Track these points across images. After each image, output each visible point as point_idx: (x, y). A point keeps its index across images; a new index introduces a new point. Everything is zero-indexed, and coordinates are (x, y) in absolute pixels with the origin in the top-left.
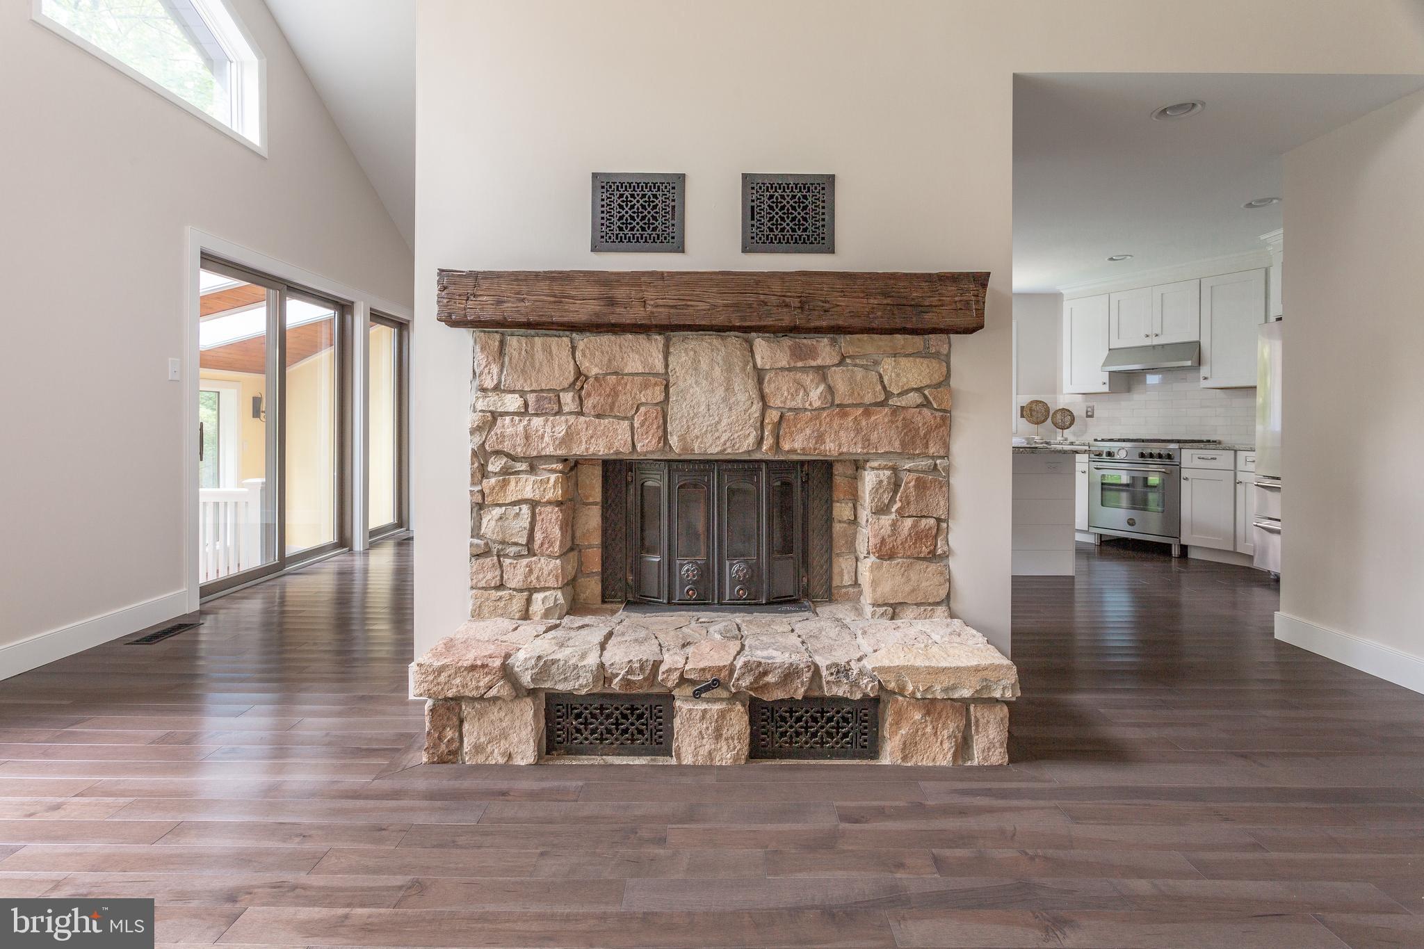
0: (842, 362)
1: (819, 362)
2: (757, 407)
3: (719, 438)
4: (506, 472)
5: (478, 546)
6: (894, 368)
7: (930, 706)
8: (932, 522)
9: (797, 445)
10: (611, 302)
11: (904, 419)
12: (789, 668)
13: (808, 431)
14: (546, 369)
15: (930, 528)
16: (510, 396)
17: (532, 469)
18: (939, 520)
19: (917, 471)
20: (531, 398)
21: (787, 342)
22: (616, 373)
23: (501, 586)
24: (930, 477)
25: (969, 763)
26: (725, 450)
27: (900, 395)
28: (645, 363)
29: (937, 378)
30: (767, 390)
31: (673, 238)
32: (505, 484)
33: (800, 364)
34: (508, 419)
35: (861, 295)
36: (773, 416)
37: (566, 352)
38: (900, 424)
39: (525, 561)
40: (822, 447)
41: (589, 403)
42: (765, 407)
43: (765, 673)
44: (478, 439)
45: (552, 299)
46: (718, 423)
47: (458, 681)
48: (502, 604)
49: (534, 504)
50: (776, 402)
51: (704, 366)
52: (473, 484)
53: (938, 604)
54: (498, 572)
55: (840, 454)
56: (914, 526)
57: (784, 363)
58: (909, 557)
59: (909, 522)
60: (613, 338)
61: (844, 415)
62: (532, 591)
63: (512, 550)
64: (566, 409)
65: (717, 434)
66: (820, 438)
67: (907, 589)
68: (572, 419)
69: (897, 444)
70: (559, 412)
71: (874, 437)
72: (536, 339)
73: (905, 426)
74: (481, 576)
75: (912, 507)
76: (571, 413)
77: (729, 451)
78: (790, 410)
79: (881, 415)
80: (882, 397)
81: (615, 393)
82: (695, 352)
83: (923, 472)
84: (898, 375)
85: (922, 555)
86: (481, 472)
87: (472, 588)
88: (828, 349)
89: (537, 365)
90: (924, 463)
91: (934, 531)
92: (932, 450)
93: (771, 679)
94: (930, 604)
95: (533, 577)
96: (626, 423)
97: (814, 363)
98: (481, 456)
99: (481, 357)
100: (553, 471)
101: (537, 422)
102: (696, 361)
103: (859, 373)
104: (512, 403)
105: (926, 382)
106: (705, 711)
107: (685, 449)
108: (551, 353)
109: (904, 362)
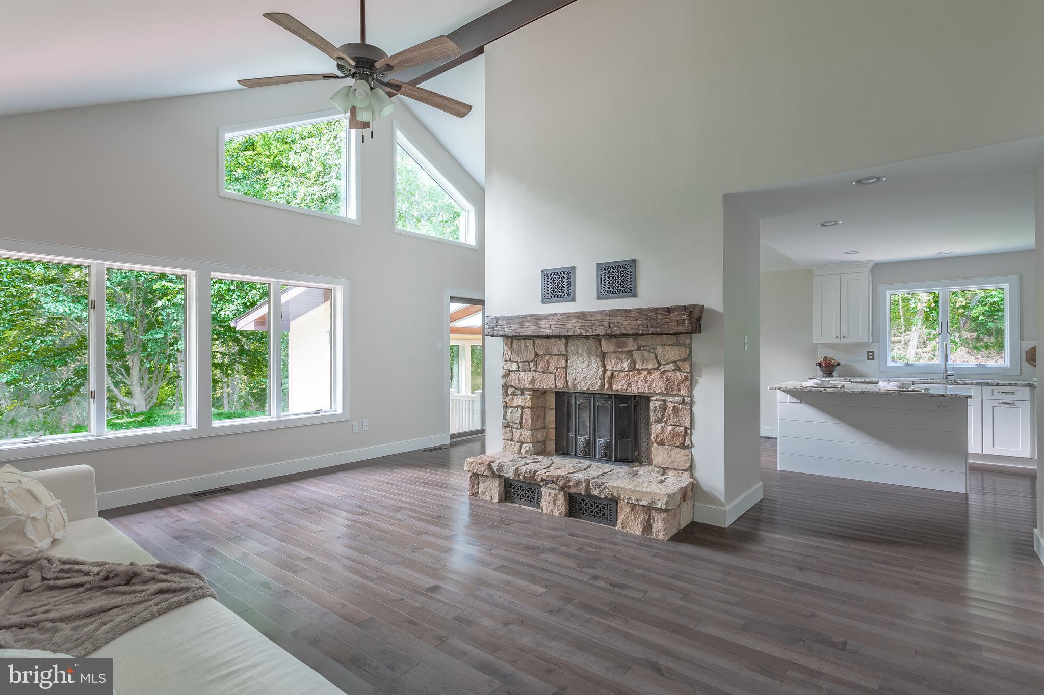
0: (639, 349)
1: (628, 349)
2: (601, 369)
3: (587, 383)
4: (513, 394)
5: (505, 423)
6: (662, 351)
8: (682, 428)
9: (619, 388)
10: (539, 326)
11: (667, 377)
12: (578, 481)
13: (624, 381)
14: (525, 353)
15: (681, 432)
16: (514, 363)
17: (522, 393)
18: (686, 428)
19: (674, 402)
20: (521, 364)
21: (614, 340)
22: (549, 355)
23: (512, 440)
24: (681, 406)
26: (589, 388)
27: (666, 364)
28: (559, 350)
29: (684, 356)
30: (606, 362)
31: (571, 295)
32: (513, 398)
33: (620, 350)
34: (513, 372)
36: (608, 374)
37: (532, 346)
38: (665, 379)
39: (519, 431)
40: (630, 389)
41: (539, 367)
42: (605, 370)
44: (504, 380)
45: (520, 326)
46: (586, 377)
48: (512, 447)
49: (523, 408)
50: (609, 367)
51: (580, 351)
52: (504, 398)
53: (686, 470)
54: (511, 434)
55: (638, 393)
56: (673, 430)
57: (612, 350)
58: (670, 445)
59: (670, 428)
60: (547, 340)
61: (640, 374)
62: (522, 443)
63: (515, 426)
64: (532, 369)
65: (586, 381)
66: (629, 385)
67: (669, 461)
68: (534, 373)
69: (663, 389)
70: (530, 371)
71: (653, 385)
72: (522, 340)
73: (667, 380)
74: (506, 435)
75: (672, 420)
76: (534, 371)
77: (591, 389)
78: (616, 371)
79: (656, 374)
80: (656, 366)
81: (548, 363)
82: (577, 345)
83: (677, 403)
84: (664, 355)
85: (677, 445)
86: (506, 394)
87: (503, 440)
88: (632, 342)
89: (522, 351)
90: (677, 399)
91: (683, 433)
92: (682, 393)
94: (682, 470)
95: (522, 437)
96: (552, 376)
97: (626, 350)
98: (506, 387)
99: (505, 347)
100: (529, 394)
101: (523, 374)
102: (577, 349)
103: (646, 354)
104: (514, 366)
105: (678, 358)
107: (574, 387)
108: (527, 346)
109: (667, 348)
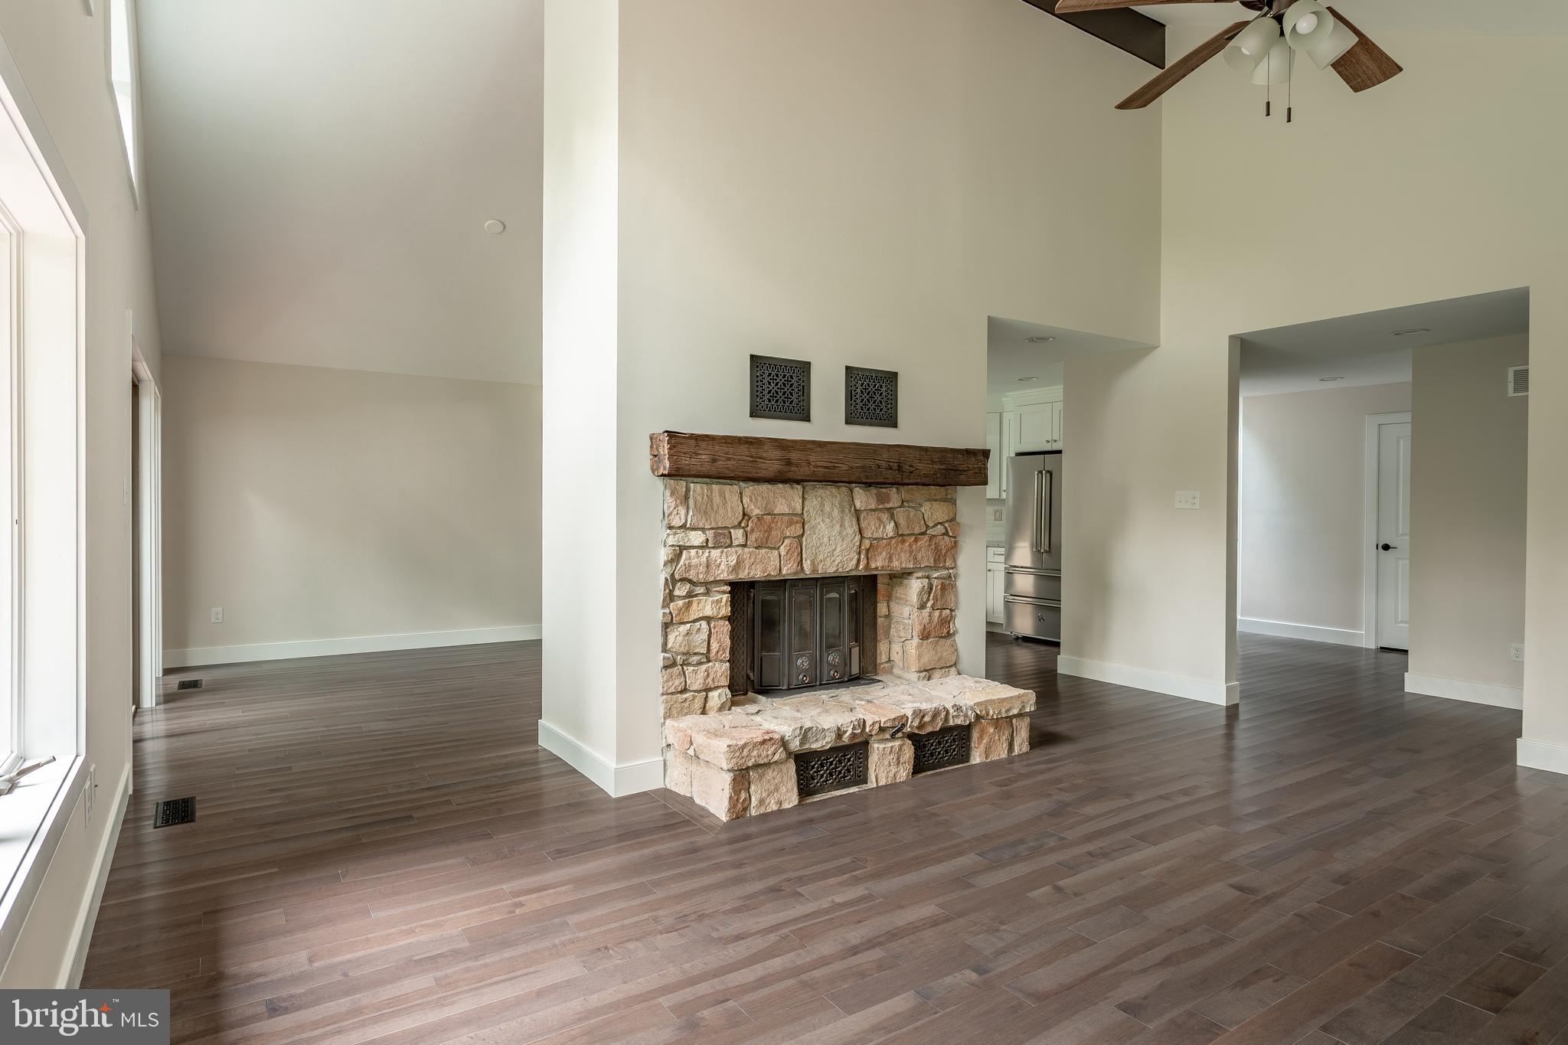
0: (902, 504)
1: (890, 505)
2: (858, 537)
3: (834, 561)
4: (690, 595)
5: (668, 658)
6: (930, 509)
7: (997, 722)
8: (948, 612)
9: (879, 564)
10: (789, 463)
11: (935, 543)
12: (935, 711)
13: (884, 554)
14: (722, 511)
15: (947, 616)
16: (693, 533)
17: (708, 593)
18: (951, 610)
19: (941, 578)
20: (711, 534)
21: (874, 490)
22: (769, 514)
23: (685, 690)
24: (947, 582)
25: (1014, 754)
26: (838, 570)
27: (934, 526)
28: (789, 506)
29: (952, 515)
30: (862, 525)
31: (803, 410)
32: (689, 605)
33: (881, 506)
34: (693, 552)
35: (930, 462)
36: (867, 543)
37: (736, 498)
38: (933, 547)
39: (704, 667)
41: (752, 538)
42: (862, 538)
43: (923, 717)
44: (669, 570)
45: (751, 459)
46: (834, 550)
47: (755, 753)
48: (686, 705)
49: (708, 619)
50: (868, 534)
51: (827, 508)
52: (663, 607)
53: (951, 666)
54: (683, 679)
55: (902, 569)
56: (940, 615)
57: (873, 507)
58: (936, 637)
59: (937, 613)
60: (770, 486)
61: (903, 542)
62: (708, 690)
63: (695, 659)
64: (736, 543)
65: (833, 559)
66: (890, 559)
67: (936, 658)
68: (740, 550)
69: (932, 560)
70: (730, 546)
71: (919, 556)
72: (714, 486)
73: (936, 548)
74: (670, 683)
75: (938, 603)
76: (737, 546)
77: (840, 570)
78: (875, 539)
79: (924, 541)
80: (924, 529)
81: (769, 530)
82: (822, 498)
83: (944, 578)
84: (932, 514)
85: (943, 635)
86: (670, 597)
87: (663, 694)
88: (896, 496)
89: (715, 507)
90: (944, 573)
91: (949, 618)
92: (948, 564)
93: (927, 719)
94: (947, 667)
95: (710, 680)
96: (776, 553)
97: (888, 506)
98: (672, 581)
99: (670, 502)
100: (724, 592)
101: (715, 553)
102: (822, 505)
103: (912, 513)
104: (697, 538)
105: (946, 518)
106: (892, 747)
107: (815, 570)
108: (725, 497)
109: (935, 504)
